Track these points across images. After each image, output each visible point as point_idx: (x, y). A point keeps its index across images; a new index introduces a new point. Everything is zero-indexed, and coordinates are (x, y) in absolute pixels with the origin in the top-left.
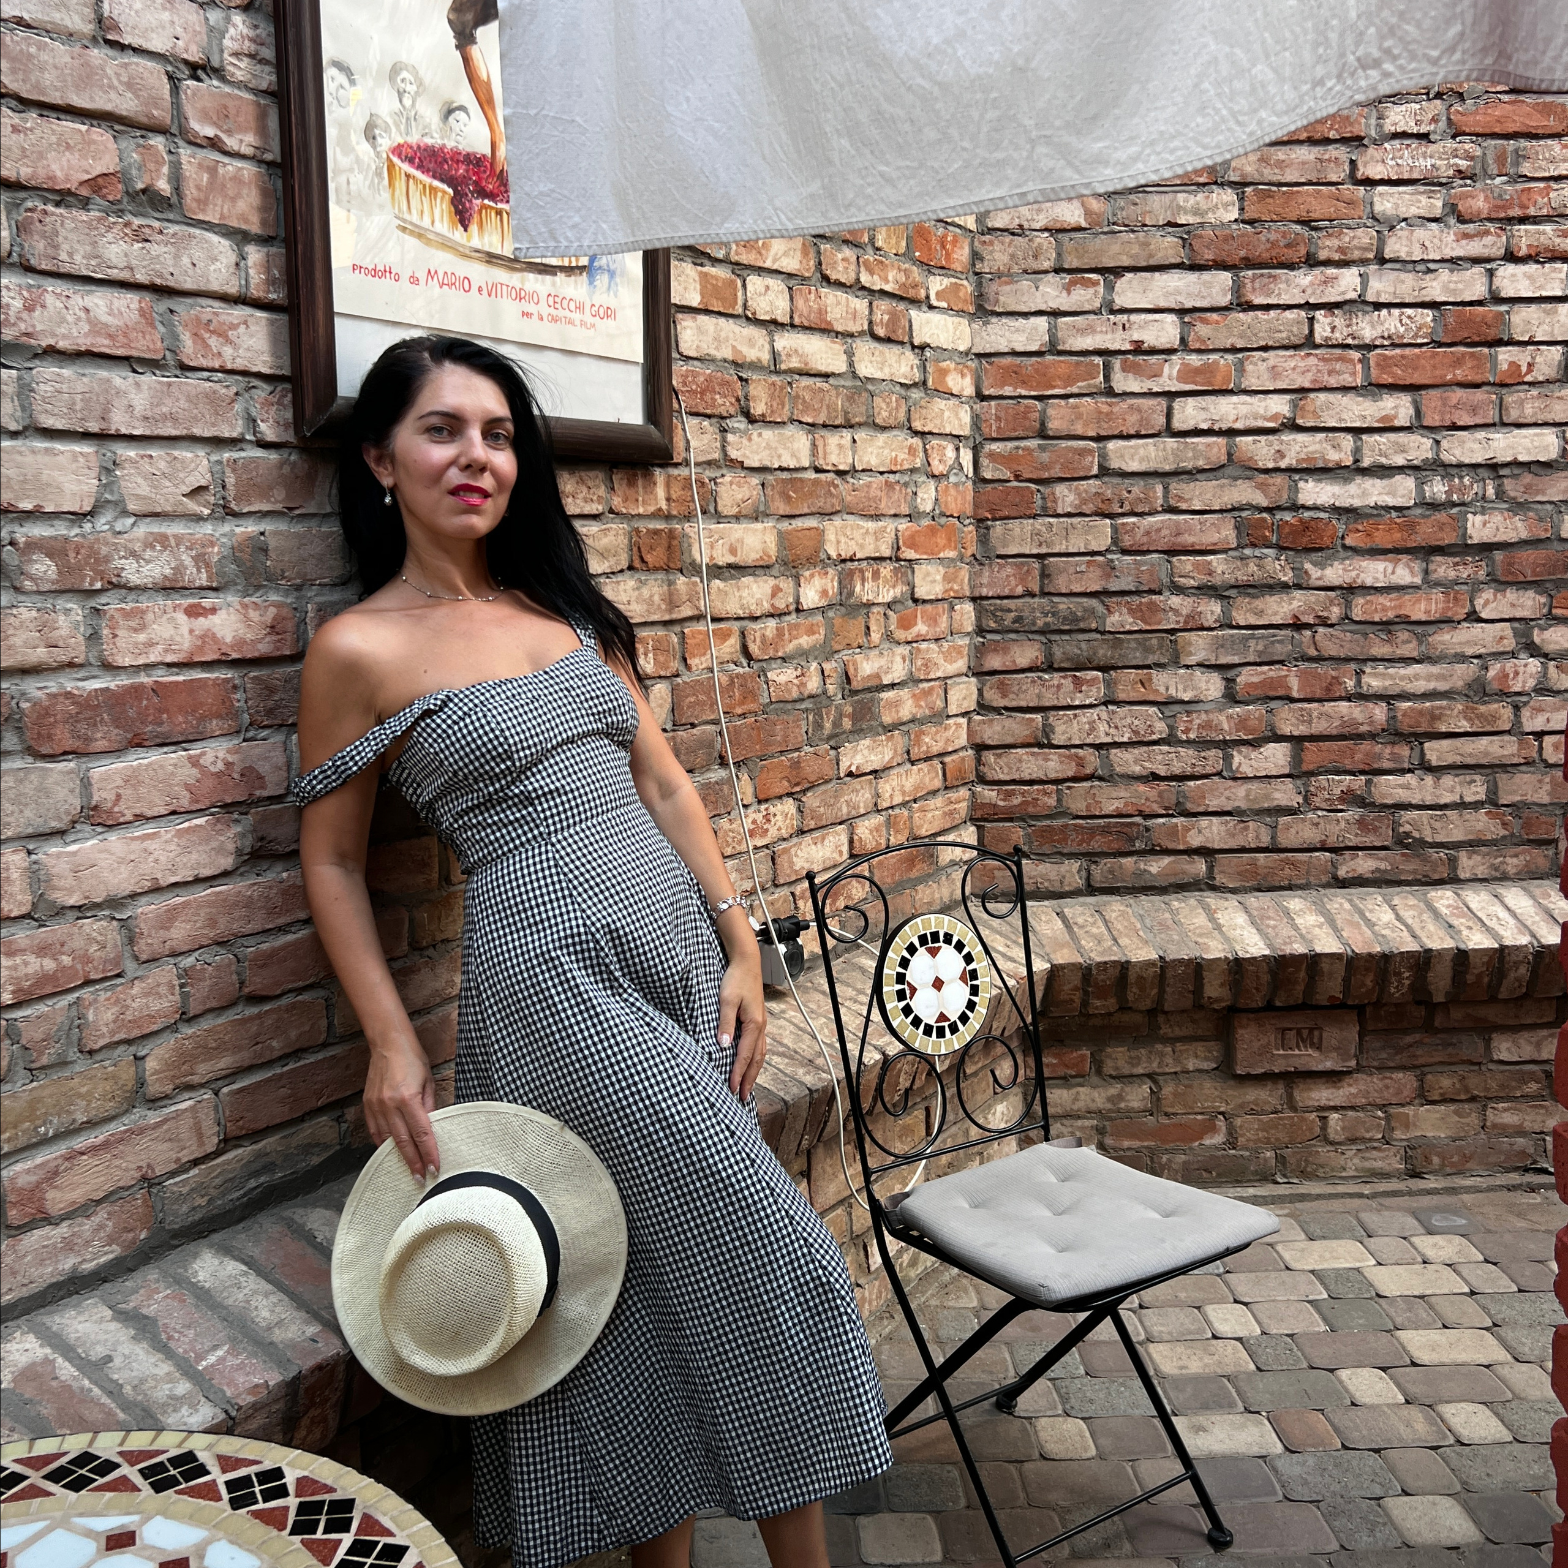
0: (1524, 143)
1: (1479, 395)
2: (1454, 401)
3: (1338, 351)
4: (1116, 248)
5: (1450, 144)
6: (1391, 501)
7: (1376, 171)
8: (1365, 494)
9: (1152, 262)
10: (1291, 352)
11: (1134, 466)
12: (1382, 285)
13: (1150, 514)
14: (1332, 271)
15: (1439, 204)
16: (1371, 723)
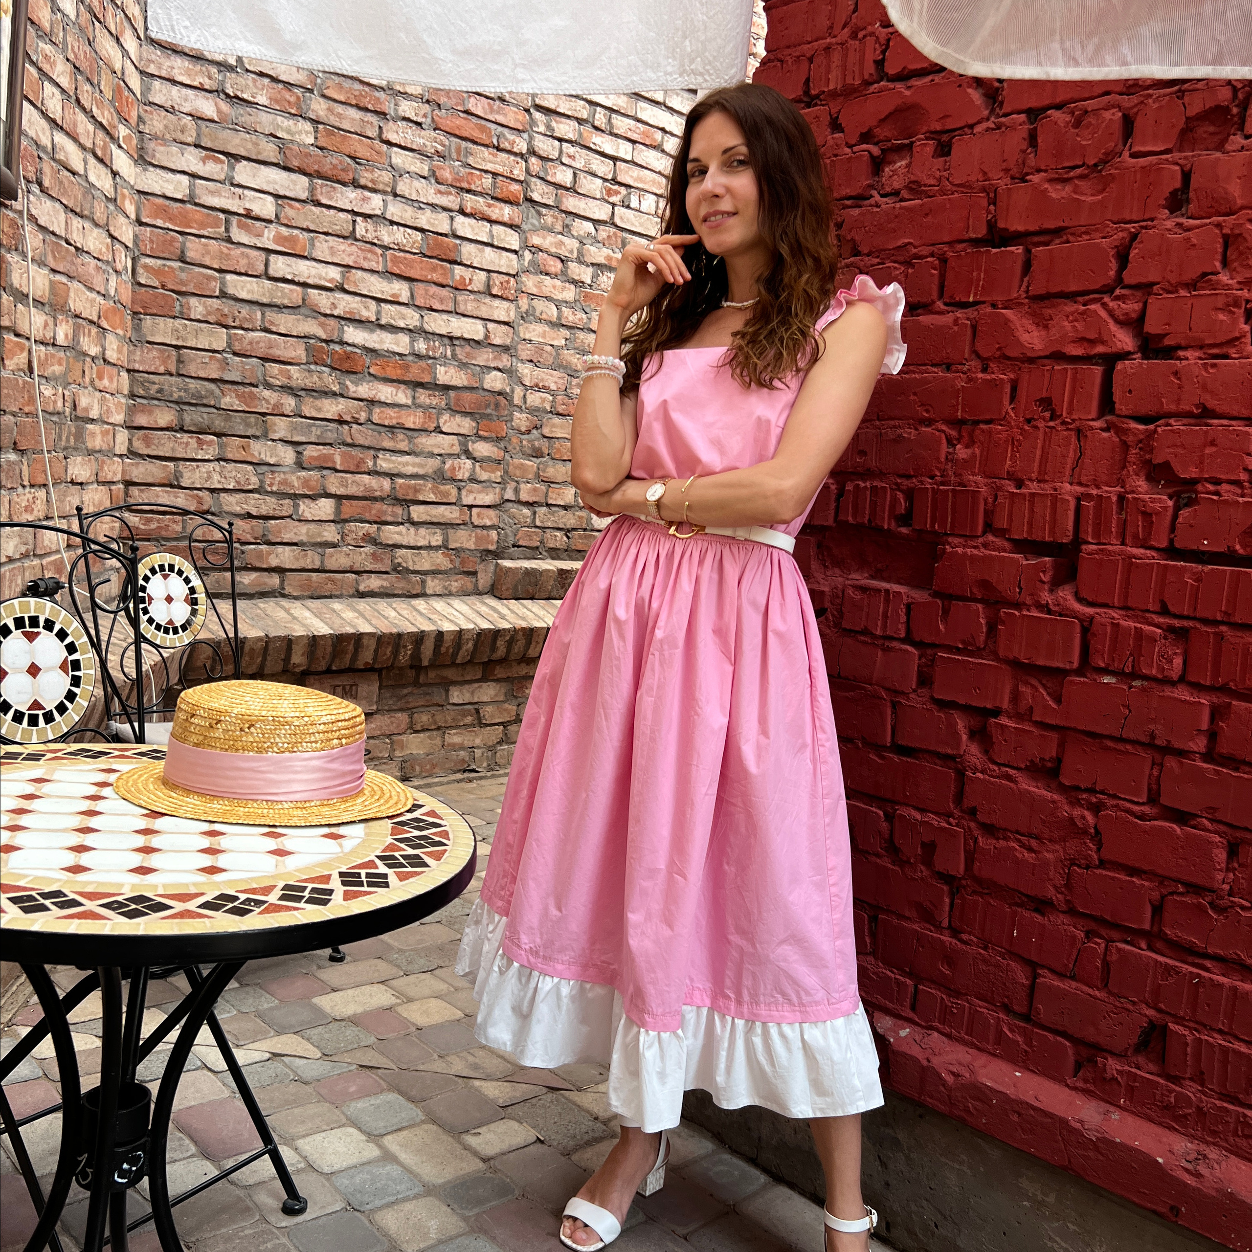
0: (470, 145)
1: (444, 292)
2: (431, 293)
3: (368, 246)
4: (237, 141)
5: (433, 134)
6: (397, 349)
7: (393, 138)
8: (382, 342)
9: (260, 158)
10: (341, 240)
11: (243, 295)
12: (395, 211)
13: (252, 330)
14: (367, 194)
15: (427, 168)
16: (382, 490)
